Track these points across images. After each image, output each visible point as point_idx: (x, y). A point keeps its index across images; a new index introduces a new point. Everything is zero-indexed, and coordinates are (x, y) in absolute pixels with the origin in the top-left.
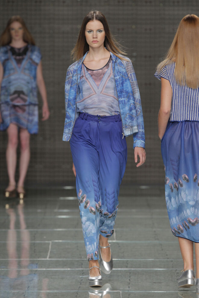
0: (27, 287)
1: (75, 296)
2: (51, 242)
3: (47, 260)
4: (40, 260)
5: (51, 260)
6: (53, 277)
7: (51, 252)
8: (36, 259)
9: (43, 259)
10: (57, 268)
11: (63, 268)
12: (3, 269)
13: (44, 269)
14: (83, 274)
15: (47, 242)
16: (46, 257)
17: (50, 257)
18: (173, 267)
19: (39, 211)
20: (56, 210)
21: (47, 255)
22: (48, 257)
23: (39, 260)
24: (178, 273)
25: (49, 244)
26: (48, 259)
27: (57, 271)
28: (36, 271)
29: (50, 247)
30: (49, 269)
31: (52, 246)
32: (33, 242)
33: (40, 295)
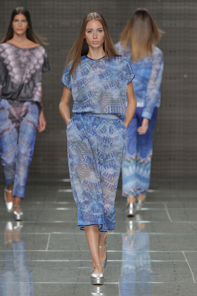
1: (74, 287)
2: (49, 234)
3: (46, 252)
5: (50, 252)
6: (52, 268)
7: (50, 244)
8: (35, 251)
9: (42, 251)
10: (56, 260)
11: (62, 259)
12: (2, 261)
13: (43, 261)
14: (81, 265)
15: (46, 233)
16: (45, 249)
17: (49, 249)
18: (169, 259)
19: (38, 203)
20: (55, 203)
21: (46, 247)
22: (47, 248)
23: (38, 252)
24: (175, 265)
25: (48, 236)
26: (47, 250)
27: (56, 262)
28: (35, 262)
29: (49, 239)
30: (48, 261)
31: (51, 238)
32: (32, 233)
33: (39, 286)
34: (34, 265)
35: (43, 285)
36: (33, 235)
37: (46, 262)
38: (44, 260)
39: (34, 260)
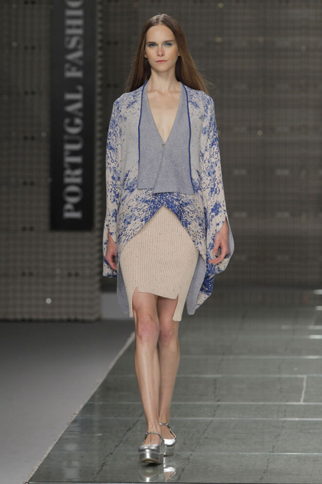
0: (272, 447)
2: (305, 376)
3: (301, 405)
4: (290, 405)
5: (307, 405)
6: (311, 431)
7: (306, 392)
8: (283, 403)
9: (295, 403)
10: (317, 417)
12: (233, 419)
13: (297, 419)
15: (299, 376)
16: (299, 401)
17: (304, 401)
19: (284, 327)
21: (301, 397)
22: (302, 399)
23: (288, 405)
25: (302, 379)
26: (302, 403)
27: (317, 421)
28: (285, 421)
29: (305, 384)
30: (305, 419)
31: (307, 383)
32: (278, 376)
33: (292, 460)
34: (283, 427)
35: (298, 457)
36: (280, 379)
37: (301, 421)
38: (299, 418)
39: (282, 418)
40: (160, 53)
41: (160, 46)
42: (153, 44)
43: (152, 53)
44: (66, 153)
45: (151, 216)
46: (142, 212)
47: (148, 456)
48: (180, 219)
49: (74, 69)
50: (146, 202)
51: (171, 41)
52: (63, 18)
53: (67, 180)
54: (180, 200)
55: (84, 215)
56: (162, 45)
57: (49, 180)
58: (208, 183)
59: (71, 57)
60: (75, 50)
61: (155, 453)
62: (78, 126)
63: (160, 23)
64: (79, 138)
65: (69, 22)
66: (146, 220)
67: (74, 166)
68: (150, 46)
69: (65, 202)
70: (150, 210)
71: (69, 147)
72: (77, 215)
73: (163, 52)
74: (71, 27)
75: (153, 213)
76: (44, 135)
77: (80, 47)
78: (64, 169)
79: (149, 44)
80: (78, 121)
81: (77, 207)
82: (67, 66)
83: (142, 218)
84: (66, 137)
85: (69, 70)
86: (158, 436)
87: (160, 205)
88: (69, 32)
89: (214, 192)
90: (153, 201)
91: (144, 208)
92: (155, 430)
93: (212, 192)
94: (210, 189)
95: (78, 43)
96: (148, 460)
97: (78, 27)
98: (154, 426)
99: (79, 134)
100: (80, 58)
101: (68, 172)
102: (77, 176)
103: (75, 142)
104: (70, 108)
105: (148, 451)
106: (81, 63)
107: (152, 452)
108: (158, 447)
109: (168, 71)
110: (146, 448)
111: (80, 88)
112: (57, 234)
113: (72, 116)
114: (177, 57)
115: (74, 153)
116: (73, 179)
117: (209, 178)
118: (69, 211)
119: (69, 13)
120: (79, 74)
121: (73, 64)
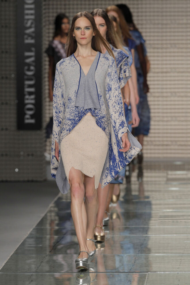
40: (83, 34)
41: (83, 29)
42: (79, 28)
43: (78, 34)
44: (26, 86)
45: (72, 128)
46: (68, 126)
47: (81, 265)
48: (101, 127)
49: (30, 38)
50: (70, 120)
51: (89, 26)
52: (23, 9)
53: (27, 101)
54: (99, 115)
55: (36, 121)
56: (84, 29)
57: (16, 102)
58: (118, 109)
59: (28, 31)
60: (30, 27)
61: (86, 263)
62: (32, 71)
63: (83, 16)
64: (33, 78)
65: (27, 12)
66: (69, 130)
67: (30, 93)
68: (77, 29)
69: (25, 114)
70: (72, 124)
71: (27, 83)
72: (32, 121)
73: (84, 32)
74: (27, 14)
75: (74, 127)
76: (13, 76)
77: (33, 25)
78: (24, 95)
79: (76, 28)
80: (32, 68)
81: (32, 117)
82: (26, 36)
83: (67, 129)
84: (26, 77)
85: (27, 39)
86: (86, 253)
87: (78, 122)
88: (27, 17)
89: (121, 115)
90: (74, 120)
91: (68, 124)
92: (85, 250)
93: (120, 114)
94: (119, 113)
95: (32, 23)
96: (81, 267)
97: (32, 14)
98: (84, 247)
99: (33, 75)
100: (33, 32)
101: (27, 97)
102: (32, 99)
103: (31, 80)
104: (28, 61)
105: (81, 261)
106: (33, 35)
107: (83, 263)
108: (87, 260)
109: (87, 44)
110: (80, 260)
111: (33, 49)
112: (22, 132)
113: (29, 65)
114: (92, 36)
115: (30, 86)
116: (30, 100)
117: (119, 106)
118: (28, 119)
119: (27, 6)
120: (32, 41)
121: (29, 35)
